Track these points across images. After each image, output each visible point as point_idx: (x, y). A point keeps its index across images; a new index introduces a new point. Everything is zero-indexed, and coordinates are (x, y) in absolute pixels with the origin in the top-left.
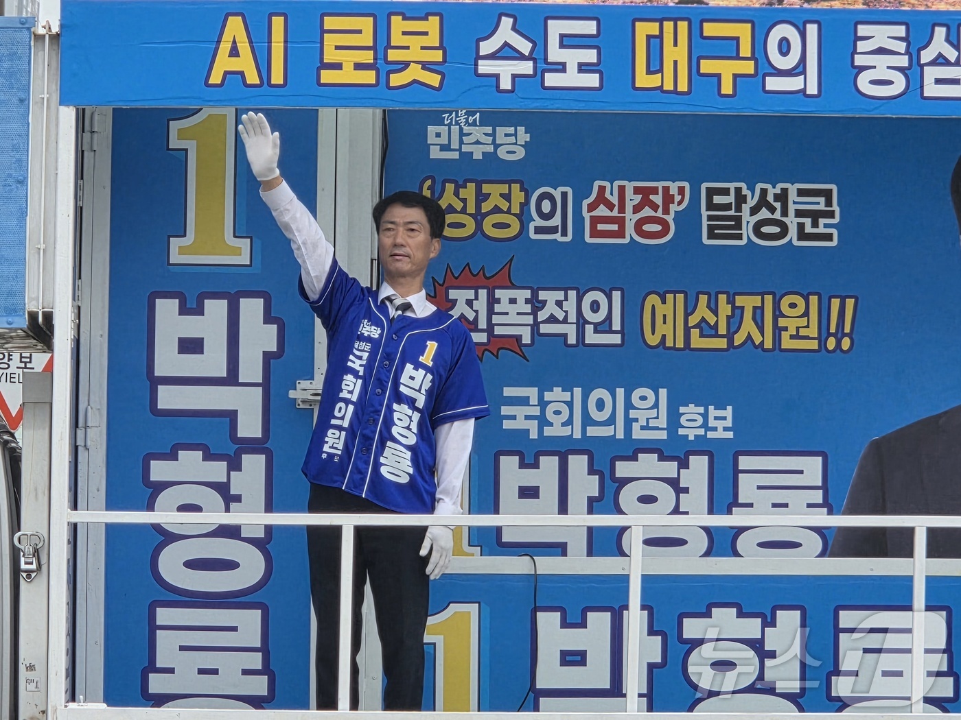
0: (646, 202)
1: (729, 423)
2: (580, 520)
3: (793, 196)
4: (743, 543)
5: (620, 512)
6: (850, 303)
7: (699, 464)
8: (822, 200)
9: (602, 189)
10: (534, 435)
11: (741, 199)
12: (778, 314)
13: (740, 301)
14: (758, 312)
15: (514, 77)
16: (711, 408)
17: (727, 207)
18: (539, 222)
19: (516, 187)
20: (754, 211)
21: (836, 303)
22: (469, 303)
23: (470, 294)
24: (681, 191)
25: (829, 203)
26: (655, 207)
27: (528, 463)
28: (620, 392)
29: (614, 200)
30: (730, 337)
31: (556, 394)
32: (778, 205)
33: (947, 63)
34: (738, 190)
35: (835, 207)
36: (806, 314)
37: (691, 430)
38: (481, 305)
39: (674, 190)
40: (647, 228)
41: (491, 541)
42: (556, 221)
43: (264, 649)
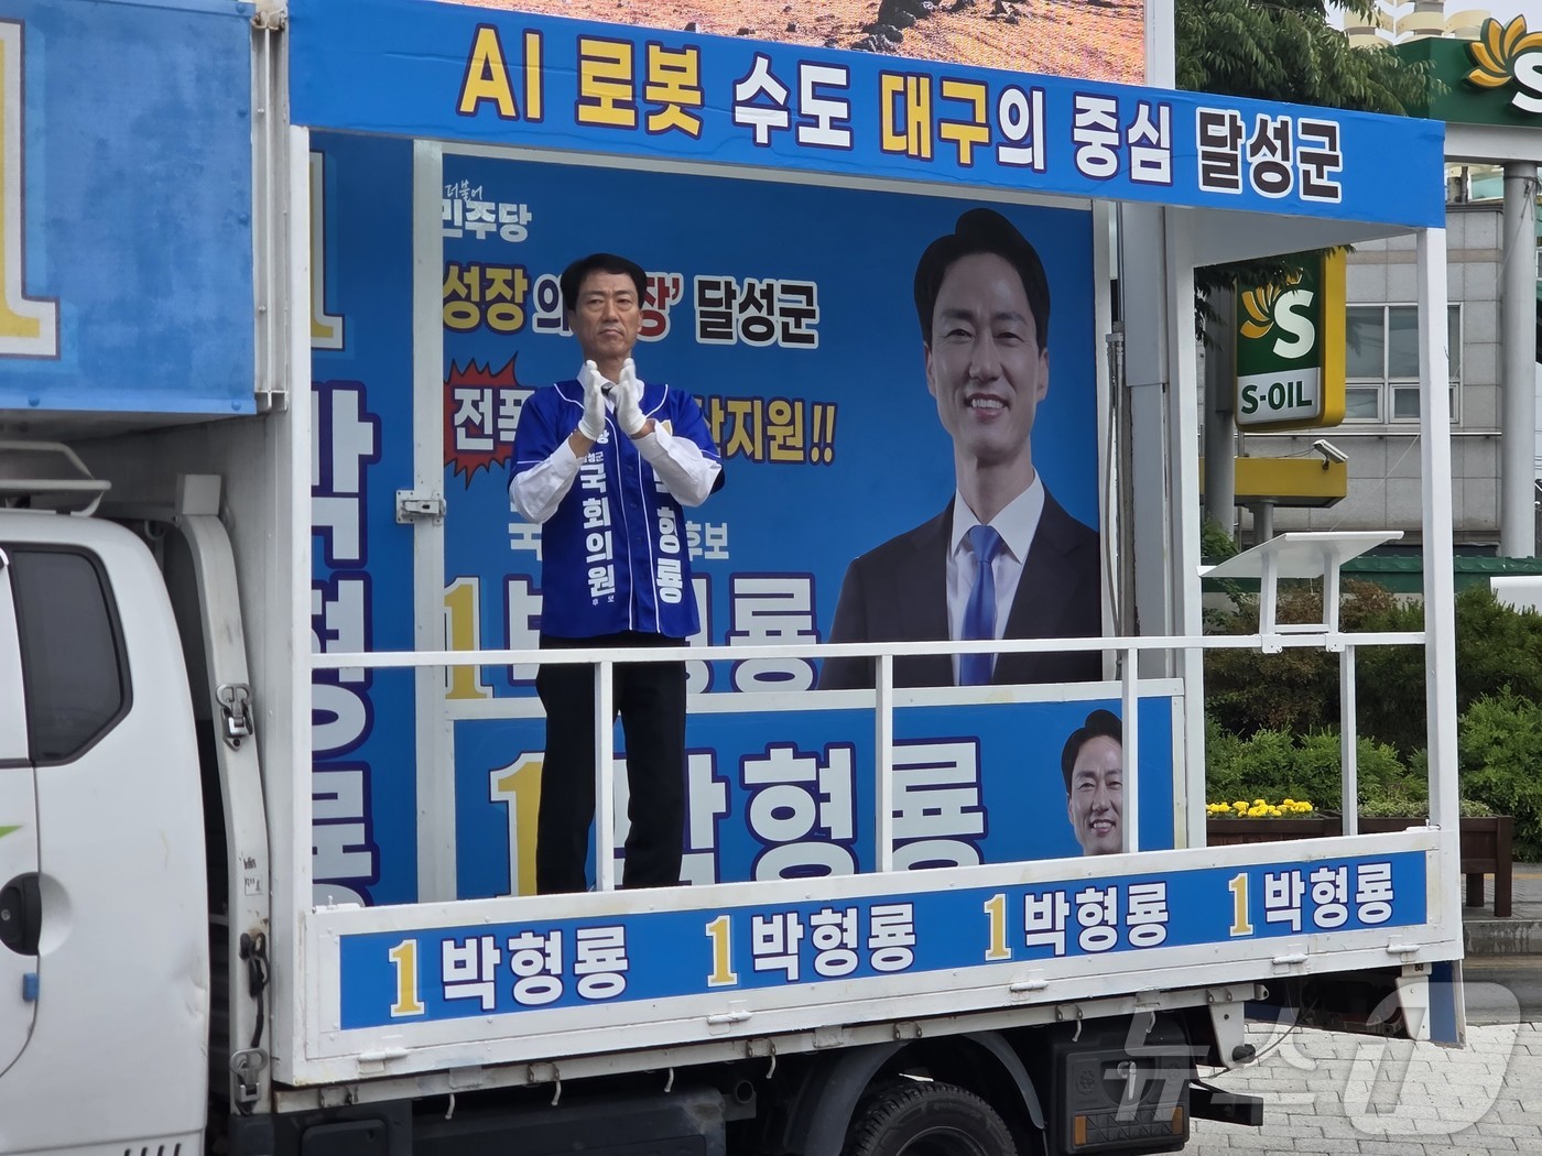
1: (724, 542)
3: (777, 292)
4: (742, 676)
6: (831, 410)
8: (803, 298)
11: (731, 294)
12: (767, 422)
13: (732, 406)
14: (749, 417)
15: (770, 128)
16: (708, 525)
17: (717, 302)
18: (541, 314)
19: (519, 272)
20: (743, 308)
21: (818, 410)
22: (475, 404)
23: (476, 394)
24: (676, 282)
25: (810, 302)
30: (726, 446)
33: (1150, 145)
34: (728, 284)
35: (816, 307)
36: (792, 422)
38: (487, 407)
39: (668, 283)
43: (367, 819)
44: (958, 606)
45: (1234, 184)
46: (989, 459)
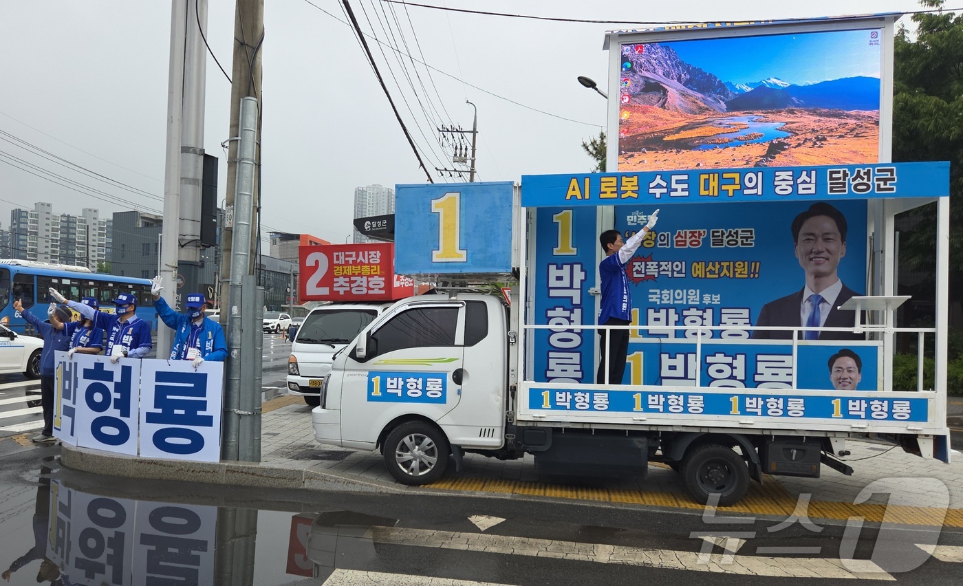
0: (693, 236)
1: (719, 299)
2: (672, 327)
3: (740, 232)
4: (723, 334)
5: (685, 325)
6: (758, 264)
7: (709, 311)
8: (749, 233)
9: (680, 232)
10: (658, 303)
11: (723, 234)
12: (734, 267)
13: (722, 264)
14: (728, 267)
15: (661, 193)
16: (713, 295)
17: (719, 236)
18: (660, 242)
20: (727, 237)
21: (753, 264)
22: (639, 266)
23: (640, 263)
24: (704, 232)
25: (751, 234)
26: (696, 237)
27: (657, 311)
28: (685, 291)
29: (683, 235)
30: (719, 274)
31: (665, 291)
32: (735, 235)
33: (807, 183)
34: (722, 231)
35: (754, 235)
36: (744, 267)
37: (707, 301)
38: (643, 266)
39: (702, 232)
40: (693, 243)
41: (646, 333)
42: (665, 242)
43: (580, 364)
44: (805, 317)
45: (845, 191)
46: (818, 275)
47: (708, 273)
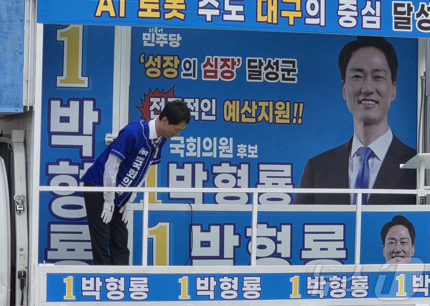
0: (225, 64)
1: (256, 152)
2: (200, 190)
4: (261, 199)
5: (215, 187)
6: (301, 105)
7: (245, 168)
8: (291, 65)
9: (209, 59)
10: (182, 156)
11: (261, 64)
12: (275, 109)
14: (267, 108)
16: (249, 145)
17: (256, 67)
18: (185, 72)
19: (176, 58)
20: (266, 69)
21: (296, 105)
22: (158, 103)
23: (158, 100)
24: (239, 60)
25: (294, 66)
26: (228, 67)
27: (180, 166)
28: (215, 139)
29: (213, 63)
31: (191, 140)
32: (275, 67)
34: (260, 61)
35: (296, 68)
36: (285, 109)
37: (241, 154)
38: (162, 104)
39: (236, 60)
40: (226, 74)
42: (191, 71)
44: (353, 175)
46: (368, 123)
47: (243, 116)
